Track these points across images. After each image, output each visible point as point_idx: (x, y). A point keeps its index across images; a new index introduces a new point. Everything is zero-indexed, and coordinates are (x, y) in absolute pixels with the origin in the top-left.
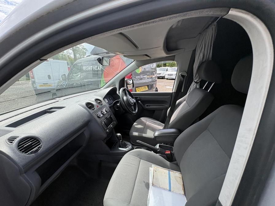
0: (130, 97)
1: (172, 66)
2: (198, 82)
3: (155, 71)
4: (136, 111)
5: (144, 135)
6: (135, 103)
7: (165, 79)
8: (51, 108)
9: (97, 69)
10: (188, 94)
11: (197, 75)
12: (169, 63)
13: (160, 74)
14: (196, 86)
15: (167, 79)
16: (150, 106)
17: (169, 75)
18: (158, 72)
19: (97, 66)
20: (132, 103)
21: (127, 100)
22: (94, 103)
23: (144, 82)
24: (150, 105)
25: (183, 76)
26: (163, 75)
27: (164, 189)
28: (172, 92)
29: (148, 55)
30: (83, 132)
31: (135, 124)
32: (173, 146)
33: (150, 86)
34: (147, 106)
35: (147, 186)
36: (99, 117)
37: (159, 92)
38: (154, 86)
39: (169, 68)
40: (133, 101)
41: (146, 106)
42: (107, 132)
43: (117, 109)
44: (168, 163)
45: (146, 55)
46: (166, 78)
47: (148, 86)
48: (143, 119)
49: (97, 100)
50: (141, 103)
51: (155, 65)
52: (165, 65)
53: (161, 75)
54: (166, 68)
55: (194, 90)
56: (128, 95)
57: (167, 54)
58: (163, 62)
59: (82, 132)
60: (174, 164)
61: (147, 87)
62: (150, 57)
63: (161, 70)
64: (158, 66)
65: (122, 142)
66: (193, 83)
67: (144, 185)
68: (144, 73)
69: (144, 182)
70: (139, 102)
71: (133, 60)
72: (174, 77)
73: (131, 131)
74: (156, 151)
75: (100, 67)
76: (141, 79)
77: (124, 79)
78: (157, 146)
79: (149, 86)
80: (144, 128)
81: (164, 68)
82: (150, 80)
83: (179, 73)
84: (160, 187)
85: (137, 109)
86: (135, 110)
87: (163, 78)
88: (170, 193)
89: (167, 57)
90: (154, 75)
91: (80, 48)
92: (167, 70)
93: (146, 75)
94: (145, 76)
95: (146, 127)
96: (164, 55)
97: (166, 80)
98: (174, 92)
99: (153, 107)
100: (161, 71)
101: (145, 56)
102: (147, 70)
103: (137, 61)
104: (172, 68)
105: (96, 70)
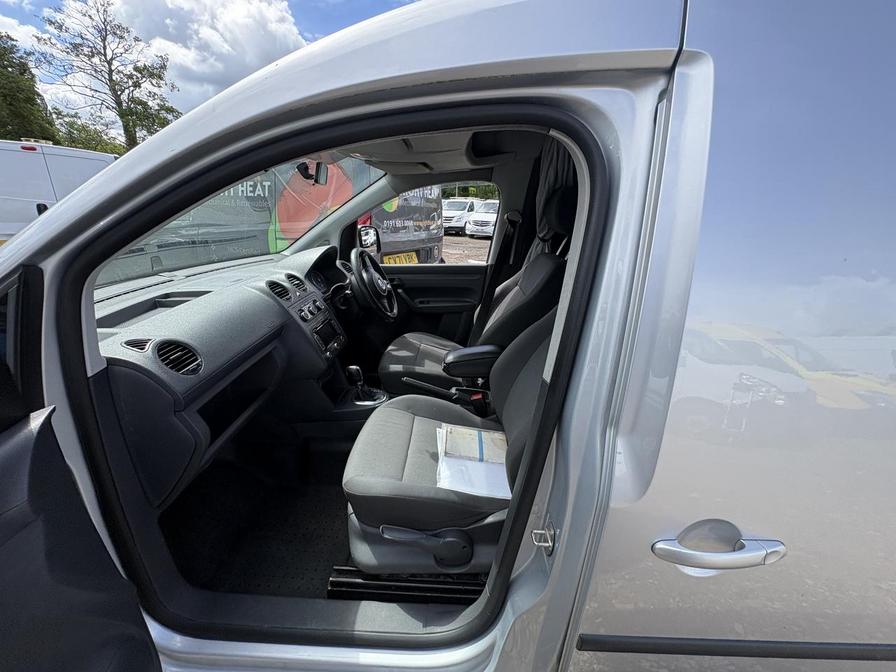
0: (377, 275)
1: (484, 195)
2: (546, 238)
3: (435, 210)
4: (395, 311)
5: (418, 369)
6: (389, 292)
7: (465, 235)
8: (167, 296)
9: (253, 191)
10: (524, 268)
11: (544, 220)
12: (477, 187)
13: (449, 219)
14: (543, 249)
15: (472, 236)
16: (428, 302)
17: (476, 223)
18: (445, 213)
19: (252, 183)
20: (384, 291)
21: (371, 280)
22: (286, 284)
23: (403, 240)
24: (426, 299)
25: (512, 223)
26: (461, 224)
27: (470, 459)
28: (484, 263)
29: (429, 164)
30: (270, 352)
31: (390, 348)
32: (489, 390)
33: (424, 253)
34: (421, 302)
35: (435, 457)
36: (304, 320)
37: (447, 264)
38: (436, 252)
39: (477, 202)
40: (384, 285)
41: (419, 304)
42: (327, 359)
43: (343, 308)
44: (478, 419)
45: (425, 165)
46: (467, 232)
47: (417, 252)
48: (410, 337)
49: (290, 277)
50: (404, 295)
51: (435, 191)
52: (465, 192)
53: (453, 224)
54: (469, 200)
55: (537, 257)
56: (372, 270)
57: (473, 162)
58: (458, 184)
59: (267, 355)
60: (491, 420)
61: (414, 255)
62: (431, 169)
63: (452, 206)
64: (446, 194)
65: (362, 386)
66: (536, 241)
67: (427, 456)
68: (404, 212)
69: (427, 451)
70: (400, 291)
71: (383, 173)
72: (489, 230)
73: (384, 361)
74: (448, 398)
75: (263, 187)
76: (396, 230)
77: (354, 225)
78: (453, 390)
79: (422, 253)
80: (415, 358)
81: (462, 199)
82: (423, 235)
83: (503, 215)
84: (461, 457)
85: (396, 306)
86: (392, 311)
87: (459, 232)
88: (482, 464)
89: (473, 170)
90: (433, 219)
91: (150, 103)
92: (471, 209)
93: (412, 219)
94: (410, 223)
95: (420, 356)
96: (465, 164)
97: (467, 239)
98: (492, 265)
99: (436, 304)
100: (454, 212)
101: (420, 166)
102: (414, 204)
103: (394, 176)
104: (488, 201)
105: (249, 194)
